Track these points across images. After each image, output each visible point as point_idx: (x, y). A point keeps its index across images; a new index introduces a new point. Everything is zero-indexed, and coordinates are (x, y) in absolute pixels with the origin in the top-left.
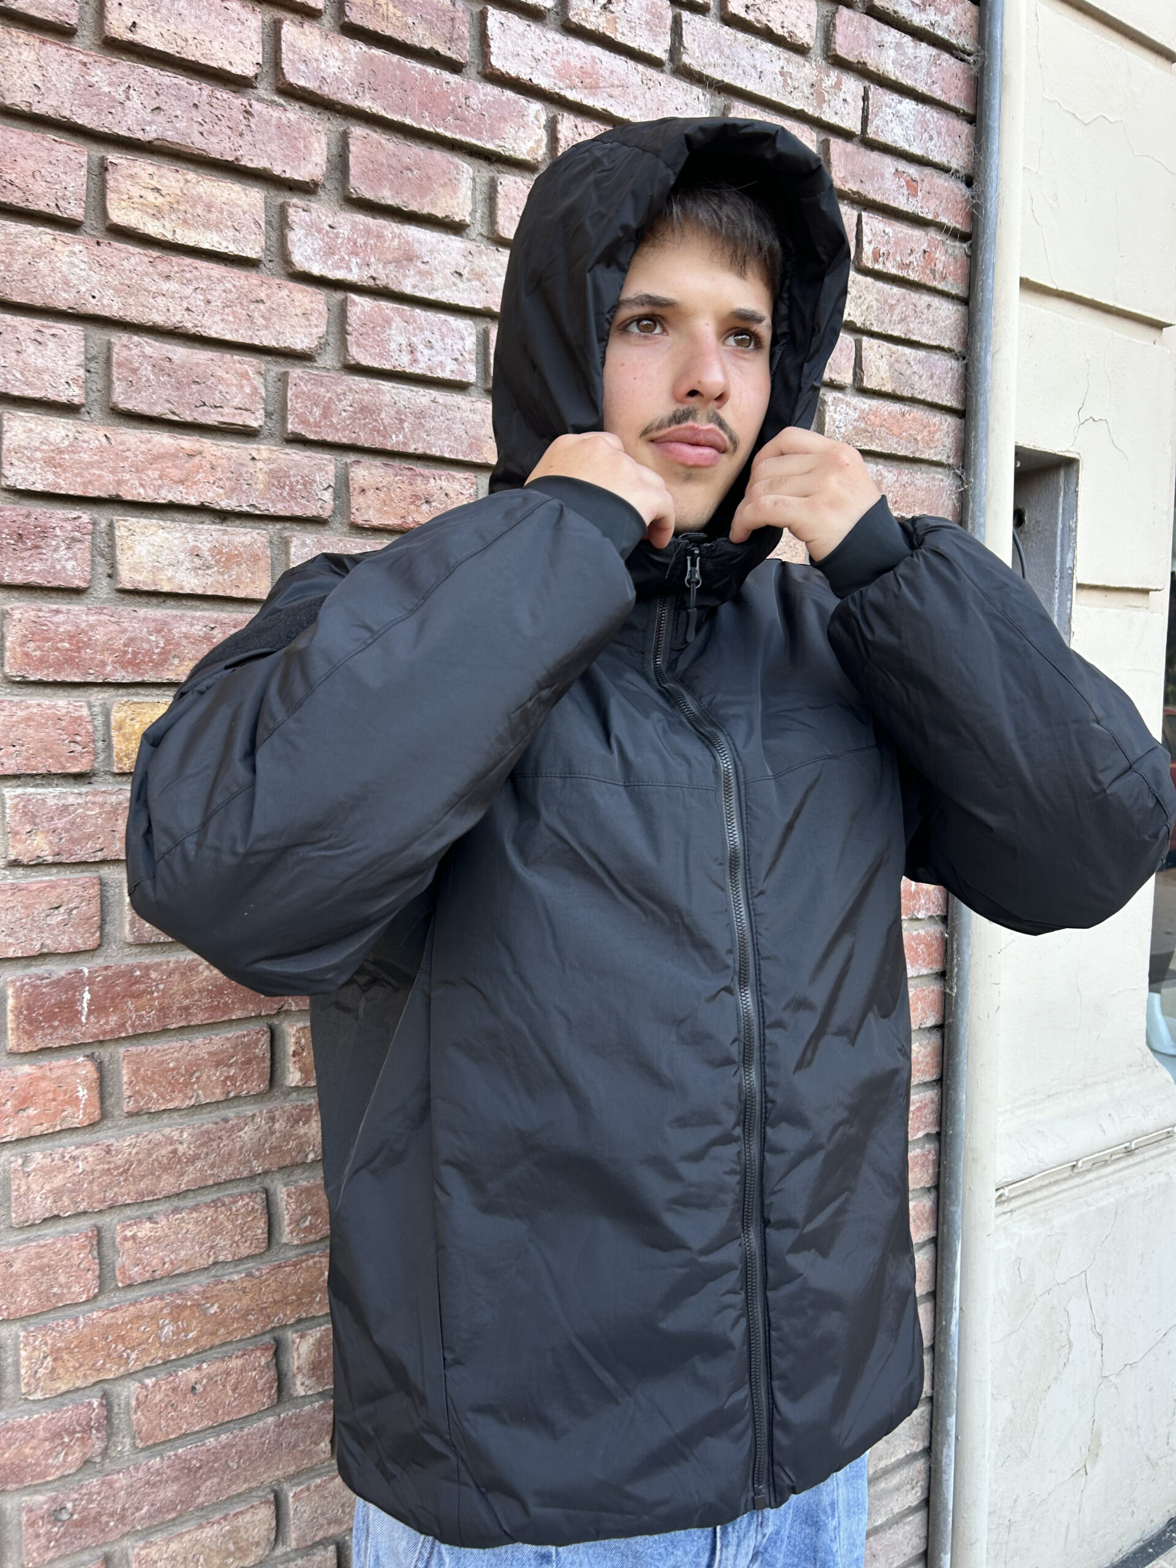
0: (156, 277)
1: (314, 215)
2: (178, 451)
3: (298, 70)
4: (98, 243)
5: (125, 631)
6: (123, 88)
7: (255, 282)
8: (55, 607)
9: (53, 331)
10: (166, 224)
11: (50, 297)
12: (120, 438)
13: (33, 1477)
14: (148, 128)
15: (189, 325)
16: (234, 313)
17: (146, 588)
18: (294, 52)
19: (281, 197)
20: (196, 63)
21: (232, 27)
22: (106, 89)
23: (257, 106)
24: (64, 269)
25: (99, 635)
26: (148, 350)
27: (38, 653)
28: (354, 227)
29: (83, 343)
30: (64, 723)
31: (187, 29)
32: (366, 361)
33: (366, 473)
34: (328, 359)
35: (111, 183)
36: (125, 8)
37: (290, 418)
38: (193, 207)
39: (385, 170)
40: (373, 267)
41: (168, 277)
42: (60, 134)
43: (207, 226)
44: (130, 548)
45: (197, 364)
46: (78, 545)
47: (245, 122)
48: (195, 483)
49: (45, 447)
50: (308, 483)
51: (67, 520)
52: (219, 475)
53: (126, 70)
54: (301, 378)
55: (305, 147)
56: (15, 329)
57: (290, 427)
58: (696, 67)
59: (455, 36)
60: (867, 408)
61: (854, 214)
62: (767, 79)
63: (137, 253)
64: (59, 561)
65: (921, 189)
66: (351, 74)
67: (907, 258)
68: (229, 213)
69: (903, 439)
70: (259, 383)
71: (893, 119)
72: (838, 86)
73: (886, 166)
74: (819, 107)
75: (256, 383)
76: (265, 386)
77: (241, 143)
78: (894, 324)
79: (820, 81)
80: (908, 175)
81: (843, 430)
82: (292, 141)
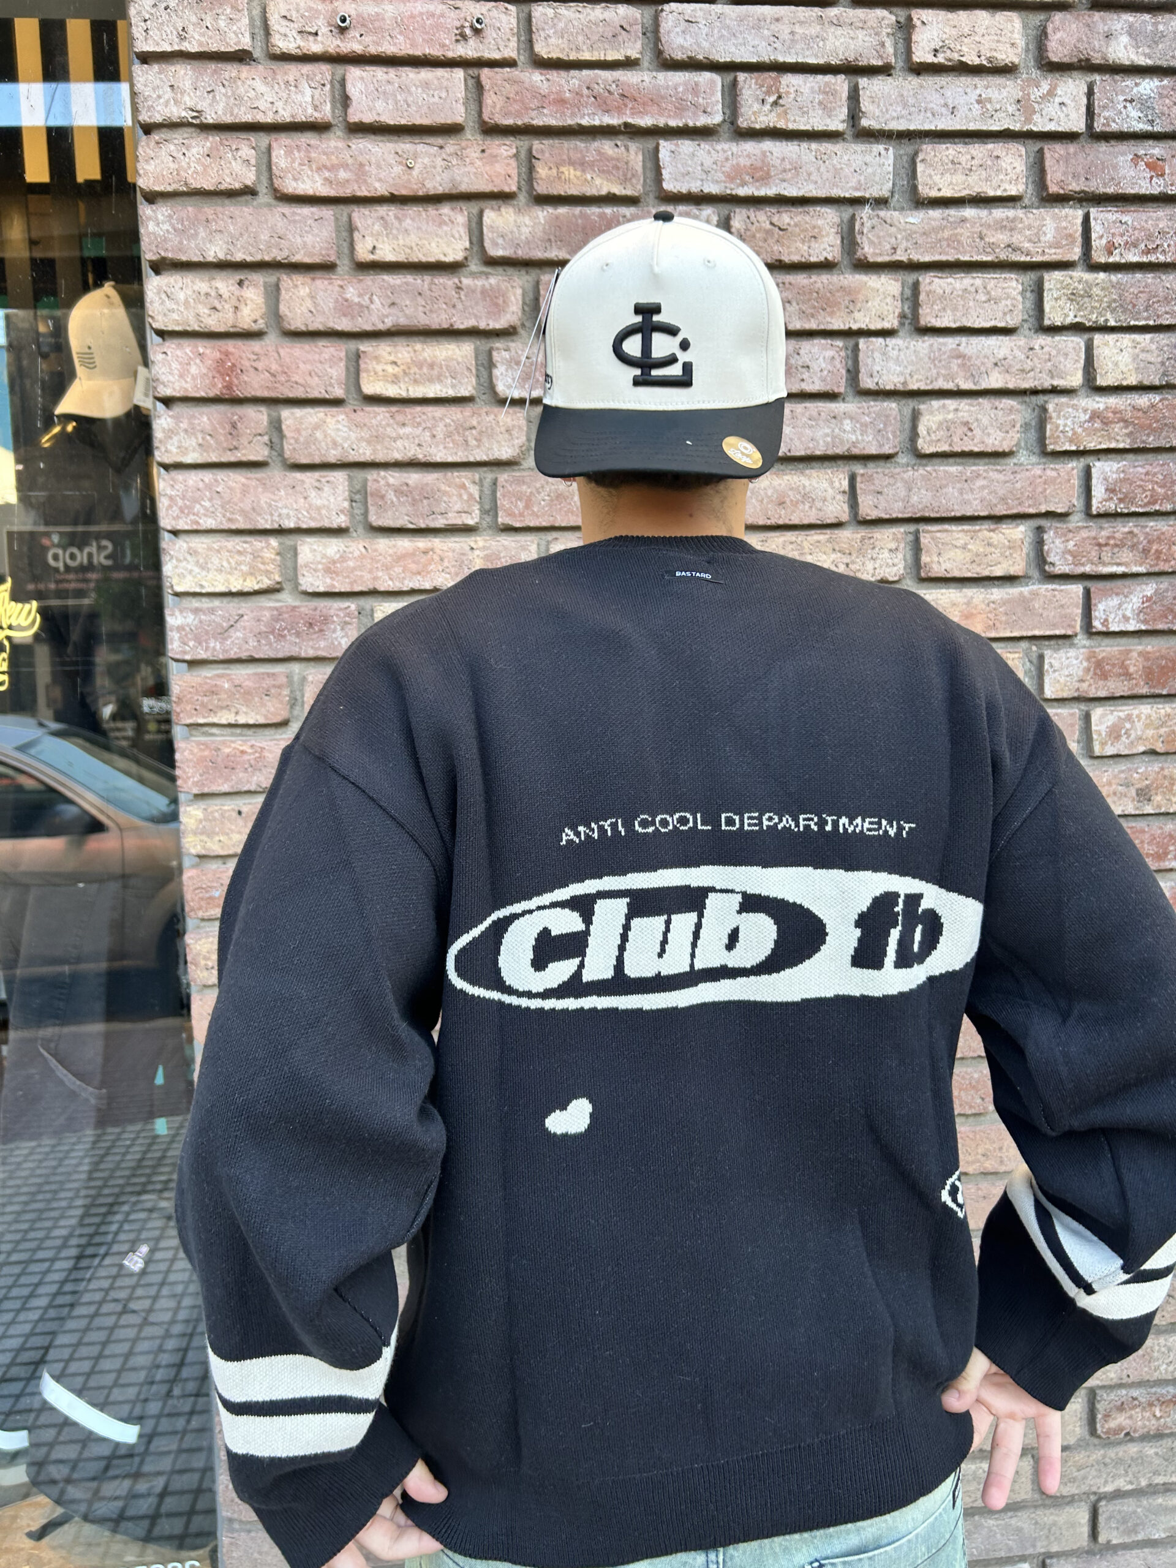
0: (396, 426)
1: (514, 352)
2: (415, 550)
3: (497, 244)
4: (355, 411)
6: (368, 296)
7: (468, 414)
9: (328, 478)
10: (402, 386)
11: (325, 455)
12: (374, 547)
14: (386, 320)
15: (420, 457)
16: (453, 441)
18: (493, 231)
19: (483, 344)
20: (420, 262)
21: (445, 228)
22: (356, 300)
23: (466, 281)
24: (333, 434)
26: (391, 480)
29: (347, 482)
31: (413, 239)
35: (362, 366)
36: (367, 238)
37: (500, 513)
38: (420, 368)
41: (404, 425)
42: (331, 339)
43: (431, 380)
45: (427, 484)
46: (349, 626)
47: (457, 296)
48: (428, 573)
49: (324, 561)
51: (341, 609)
52: (446, 564)
53: (370, 283)
55: (504, 302)
56: (303, 482)
57: (500, 520)
58: (876, 126)
59: (629, 176)
60: (1102, 406)
61: (1080, 213)
62: (962, 111)
63: (381, 411)
64: (336, 639)
65: (1170, 166)
66: (540, 234)
67: (1154, 242)
68: (447, 366)
69: (1154, 430)
70: (475, 490)
71: (1128, 105)
72: (1051, 93)
73: (1122, 156)
74: (1028, 120)
75: (471, 490)
76: (481, 491)
77: (454, 312)
78: (1139, 313)
79: (1028, 95)
80: (1152, 156)
81: (1070, 434)
82: (494, 300)
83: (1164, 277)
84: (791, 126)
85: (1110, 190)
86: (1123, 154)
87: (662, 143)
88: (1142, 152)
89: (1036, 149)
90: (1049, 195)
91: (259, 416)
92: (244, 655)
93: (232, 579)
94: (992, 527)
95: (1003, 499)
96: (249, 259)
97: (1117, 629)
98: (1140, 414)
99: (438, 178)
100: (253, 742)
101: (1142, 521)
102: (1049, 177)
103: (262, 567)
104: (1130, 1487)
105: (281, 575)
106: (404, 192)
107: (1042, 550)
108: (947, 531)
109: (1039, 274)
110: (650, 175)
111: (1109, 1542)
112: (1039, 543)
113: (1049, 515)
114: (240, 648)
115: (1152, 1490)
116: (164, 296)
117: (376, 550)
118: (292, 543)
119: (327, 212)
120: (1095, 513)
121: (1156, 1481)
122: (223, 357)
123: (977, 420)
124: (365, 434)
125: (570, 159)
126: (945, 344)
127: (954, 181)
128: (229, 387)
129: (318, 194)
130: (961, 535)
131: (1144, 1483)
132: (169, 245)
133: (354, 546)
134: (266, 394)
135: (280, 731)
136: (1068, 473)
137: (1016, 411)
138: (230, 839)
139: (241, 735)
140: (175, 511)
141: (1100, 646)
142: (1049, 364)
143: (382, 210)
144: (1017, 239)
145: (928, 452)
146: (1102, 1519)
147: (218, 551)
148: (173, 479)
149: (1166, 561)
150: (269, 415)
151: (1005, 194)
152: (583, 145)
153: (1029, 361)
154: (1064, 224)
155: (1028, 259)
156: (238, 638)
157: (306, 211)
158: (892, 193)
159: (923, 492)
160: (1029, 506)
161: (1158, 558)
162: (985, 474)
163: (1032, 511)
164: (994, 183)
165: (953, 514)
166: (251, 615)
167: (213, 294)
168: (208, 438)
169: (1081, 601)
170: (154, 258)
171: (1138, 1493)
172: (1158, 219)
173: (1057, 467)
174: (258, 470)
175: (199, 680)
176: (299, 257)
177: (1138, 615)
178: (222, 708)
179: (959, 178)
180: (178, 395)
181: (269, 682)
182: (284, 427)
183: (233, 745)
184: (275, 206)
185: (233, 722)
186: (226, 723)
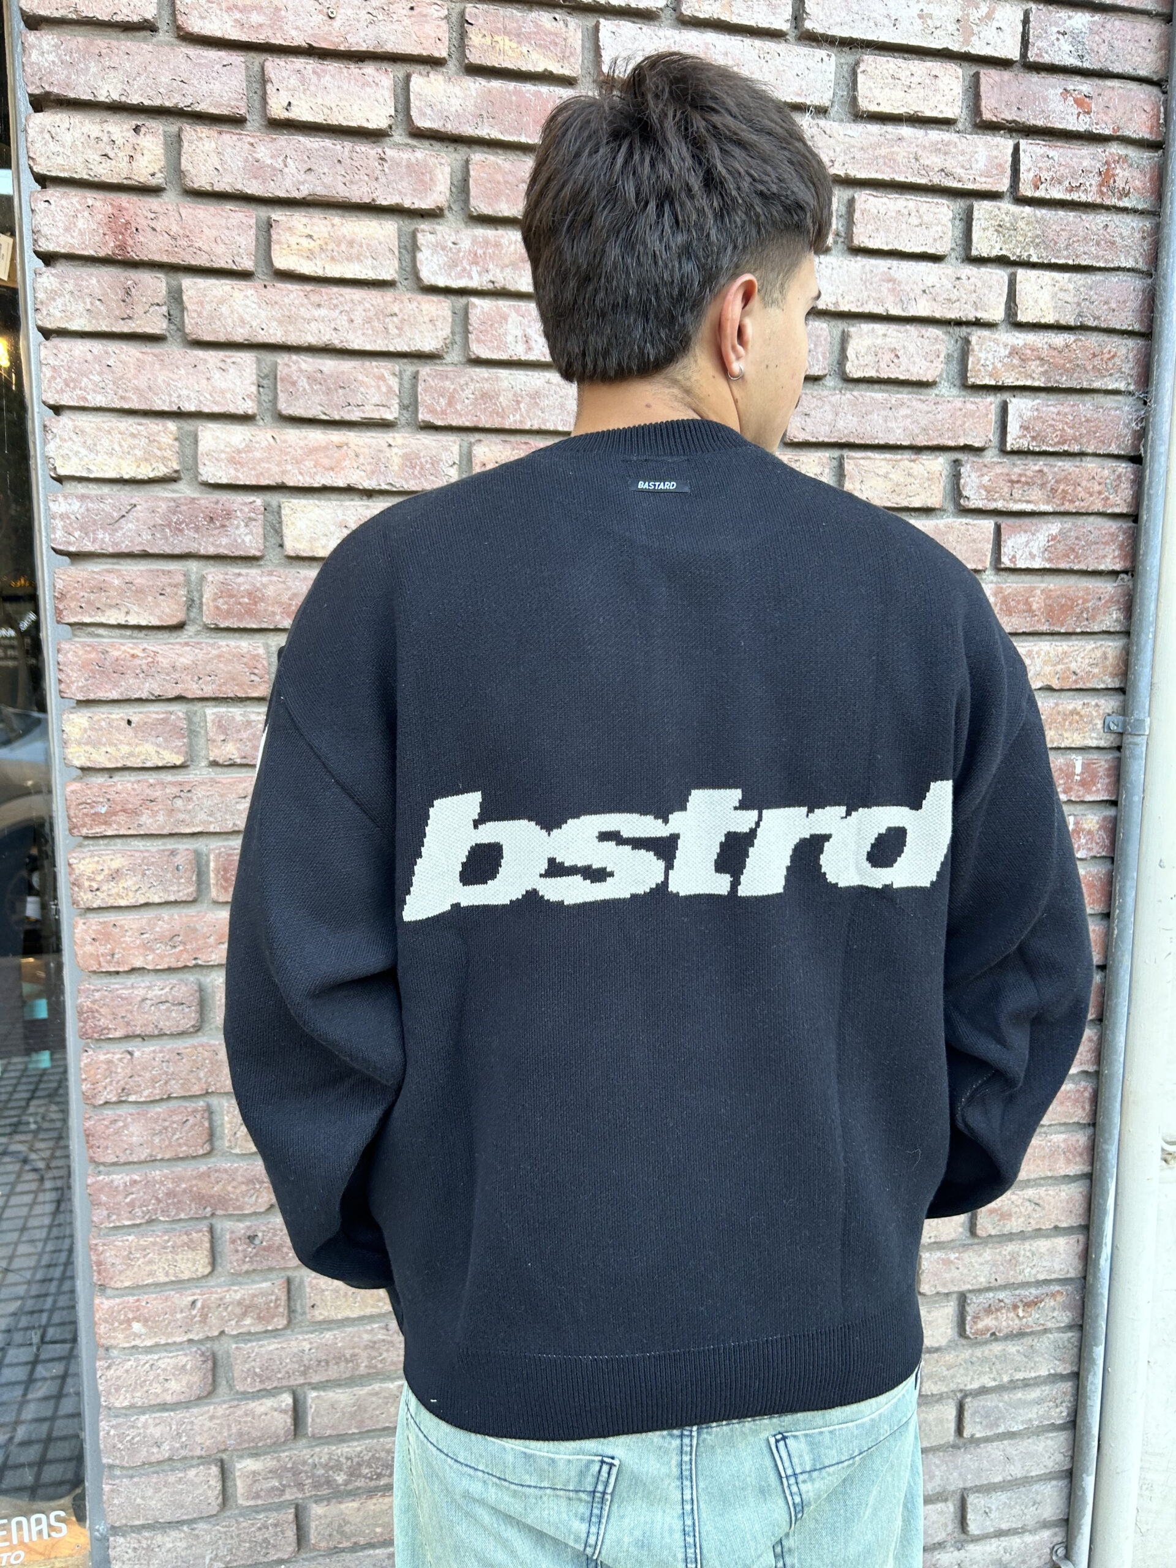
0: (310, 307)
1: (439, 236)
2: (328, 444)
3: (425, 114)
4: (265, 286)
5: (289, 588)
6: (282, 158)
7: (389, 299)
8: (237, 571)
9: (233, 360)
10: (318, 263)
11: (231, 333)
12: (283, 437)
13: (234, 1209)
14: (301, 188)
15: (336, 342)
16: (372, 328)
17: (305, 554)
18: (421, 100)
19: (409, 225)
20: (341, 126)
21: (368, 89)
22: (269, 161)
23: (390, 153)
24: (240, 310)
25: (270, 592)
26: (304, 366)
27: (226, 607)
28: (474, 241)
29: (255, 366)
30: (245, 660)
31: (331, 100)
32: (485, 354)
33: (486, 450)
34: (454, 356)
35: (274, 237)
36: (281, 91)
37: (421, 409)
38: (339, 245)
39: (502, 187)
40: (491, 273)
41: (319, 305)
42: (238, 203)
43: (349, 259)
44: (293, 524)
45: (343, 373)
46: (254, 523)
47: (380, 168)
48: (342, 469)
49: (228, 450)
50: (435, 462)
51: (245, 504)
52: (361, 460)
53: (284, 143)
54: (429, 375)
55: (431, 179)
56: (205, 361)
57: (421, 417)
58: (820, 30)
59: (567, 54)
60: (1021, 343)
61: (1009, 144)
62: (903, 25)
63: (294, 290)
64: (240, 536)
65: (1096, 104)
66: (471, 108)
67: (1077, 180)
68: (368, 245)
69: (1067, 370)
70: (394, 383)
71: (1061, 37)
72: (989, 16)
73: (1052, 87)
74: (967, 42)
75: (390, 383)
76: (401, 384)
77: (377, 186)
78: (1059, 251)
79: (968, 15)
80: (1080, 92)
81: (990, 368)
82: (420, 176)
83: (1084, 217)
84: (735, 20)
85: (1040, 123)
86: (1054, 87)
87: (602, 20)
88: (1071, 87)
89: (972, 73)
90: (982, 121)
91: (156, 284)
92: (136, 549)
93: (124, 464)
94: (913, 457)
95: (925, 429)
96: (147, 102)
97: (1023, 566)
98: (1055, 353)
99: (362, 34)
100: (146, 646)
101: (1051, 460)
102: (983, 104)
103: (159, 453)
104: (993, 1384)
105: (180, 463)
106: (324, 45)
107: (958, 484)
108: (870, 458)
109: (968, 202)
110: (590, 56)
111: (972, 1436)
112: (956, 476)
113: (967, 448)
114: (131, 541)
115: (1013, 1386)
116: (47, 136)
117: (285, 441)
118: (192, 428)
119: (237, 59)
120: (1009, 449)
121: (1017, 1377)
122: (116, 212)
123: (904, 347)
124: (277, 313)
125: (505, 28)
126: (877, 267)
127: (893, 98)
128: (122, 247)
129: (227, 37)
130: (883, 463)
131: (1006, 1379)
132: (54, 79)
133: (262, 435)
134: (165, 259)
135: (175, 635)
136: (986, 408)
137: (940, 341)
138: (118, 750)
139: (131, 637)
140: (59, 384)
141: (1006, 582)
142: (974, 295)
143: (299, 62)
144: (950, 164)
145: (855, 376)
146: (967, 1415)
147: (110, 433)
148: (56, 347)
149: (1072, 501)
150: (167, 283)
151: (941, 116)
152: (519, 14)
153: (955, 290)
154: (995, 153)
155: (960, 185)
156: (130, 531)
157: (213, 54)
158: (833, 102)
159: (849, 417)
160: (949, 438)
161: (1064, 497)
162: (909, 403)
163: (951, 443)
164: (932, 104)
165: (877, 442)
166: (145, 505)
167: (105, 138)
168: (98, 303)
169: (992, 537)
170: (37, 92)
171: (1001, 1388)
172: (1082, 157)
173: (977, 400)
174: (155, 345)
175: (85, 574)
176: (204, 107)
177: (1043, 553)
178: (111, 606)
179: (898, 94)
180: (63, 251)
181: (165, 580)
182: (185, 298)
183: (123, 648)
184: (178, 46)
185: (123, 623)
186: (115, 623)
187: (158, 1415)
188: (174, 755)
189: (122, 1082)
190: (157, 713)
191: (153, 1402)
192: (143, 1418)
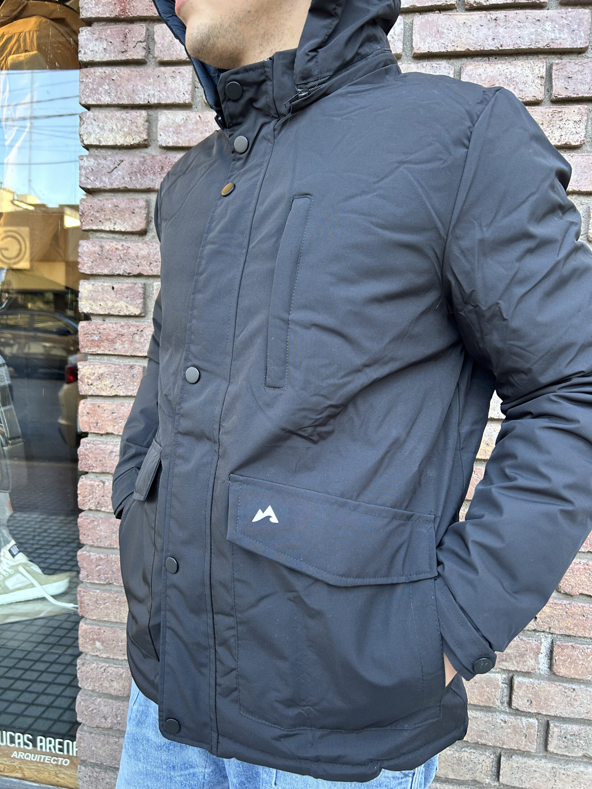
91: (140, 30)
92: (121, 186)
93: (118, 137)
100: (124, 243)
103: (136, 130)
105: (147, 136)
114: (119, 182)
117: (205, 118)
118: (155, 114)
133: (195, 116)
134: (145, 14)
135: (141, 237)
138: (106, 304)
139: (116, 238)
140: (87, 92)
147: (111, 118)
148: (88, 72)
150: (146, 29)
156: (119, 176)
166: (128, 161)
168: (110, 44)
174: (140, 66)
175: (94, 203)
178: (106, 220)
180: (94, 16)
181: (135, 204)
183: (112, 244)
185: (112, 230)
186: (108, 229)
187: (106, 700)
188: (135, 309)
189: (98, 499)
190: (128, 283)
191: (104, 692)
192: (99, 700)
